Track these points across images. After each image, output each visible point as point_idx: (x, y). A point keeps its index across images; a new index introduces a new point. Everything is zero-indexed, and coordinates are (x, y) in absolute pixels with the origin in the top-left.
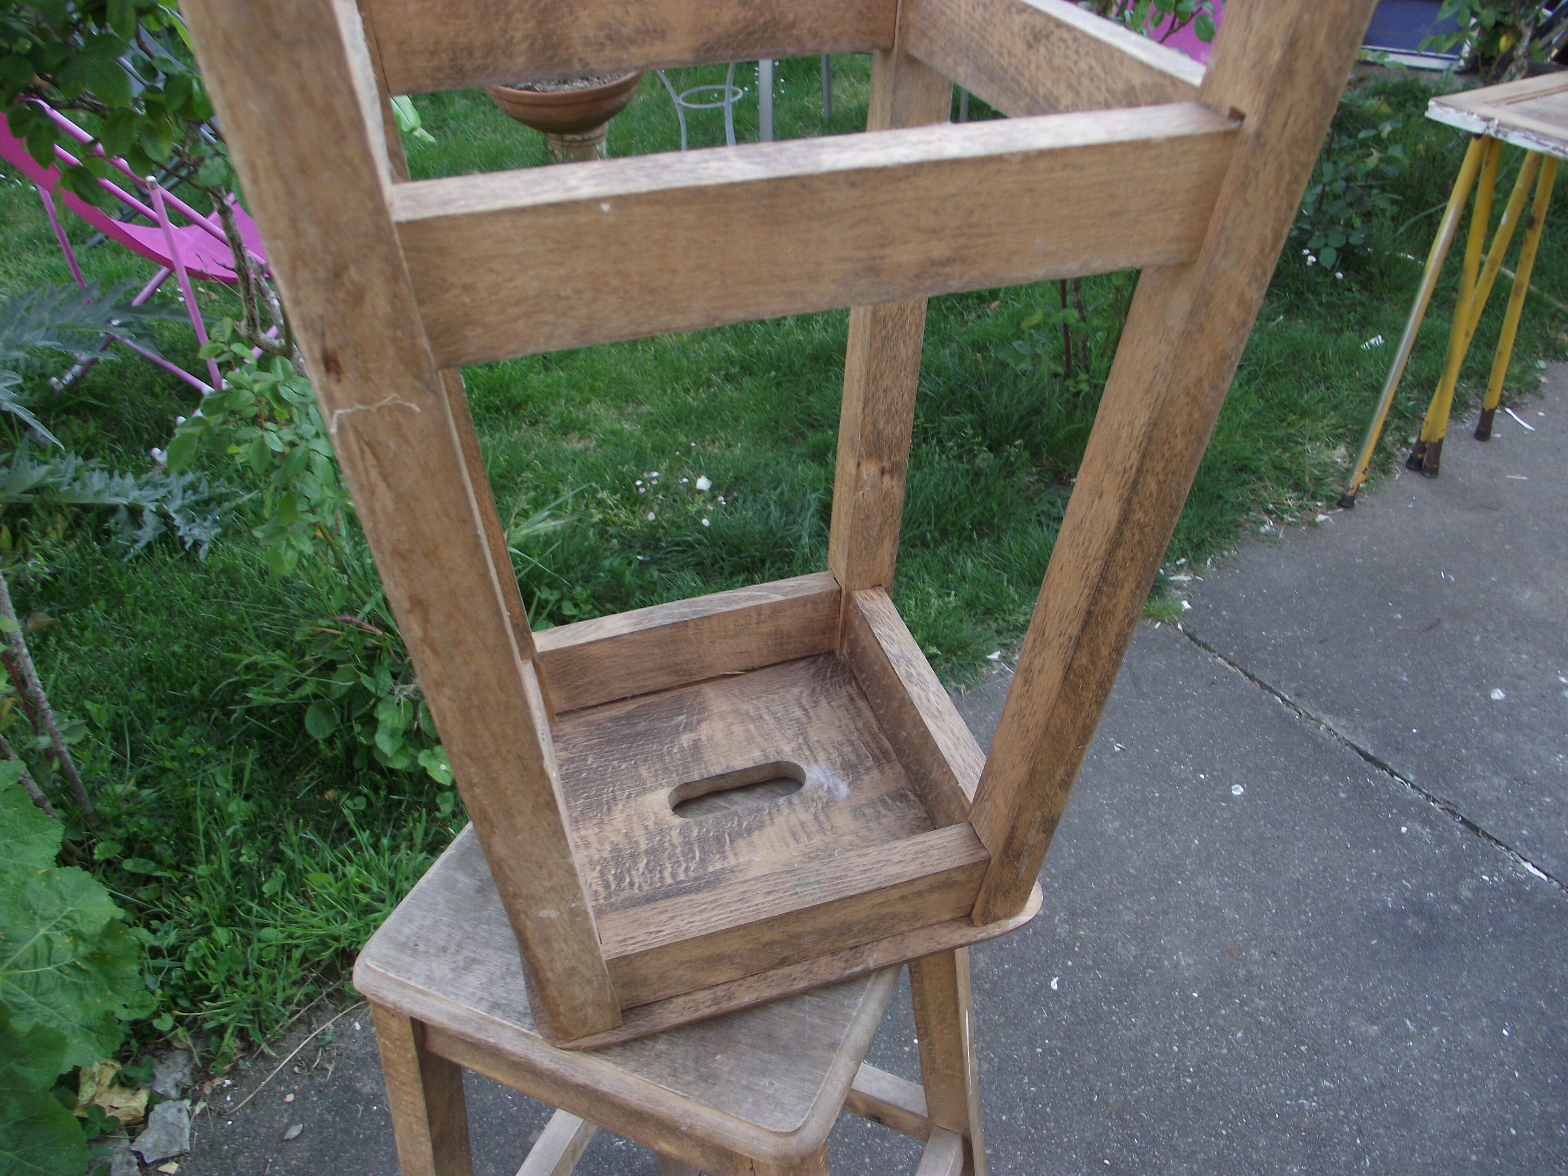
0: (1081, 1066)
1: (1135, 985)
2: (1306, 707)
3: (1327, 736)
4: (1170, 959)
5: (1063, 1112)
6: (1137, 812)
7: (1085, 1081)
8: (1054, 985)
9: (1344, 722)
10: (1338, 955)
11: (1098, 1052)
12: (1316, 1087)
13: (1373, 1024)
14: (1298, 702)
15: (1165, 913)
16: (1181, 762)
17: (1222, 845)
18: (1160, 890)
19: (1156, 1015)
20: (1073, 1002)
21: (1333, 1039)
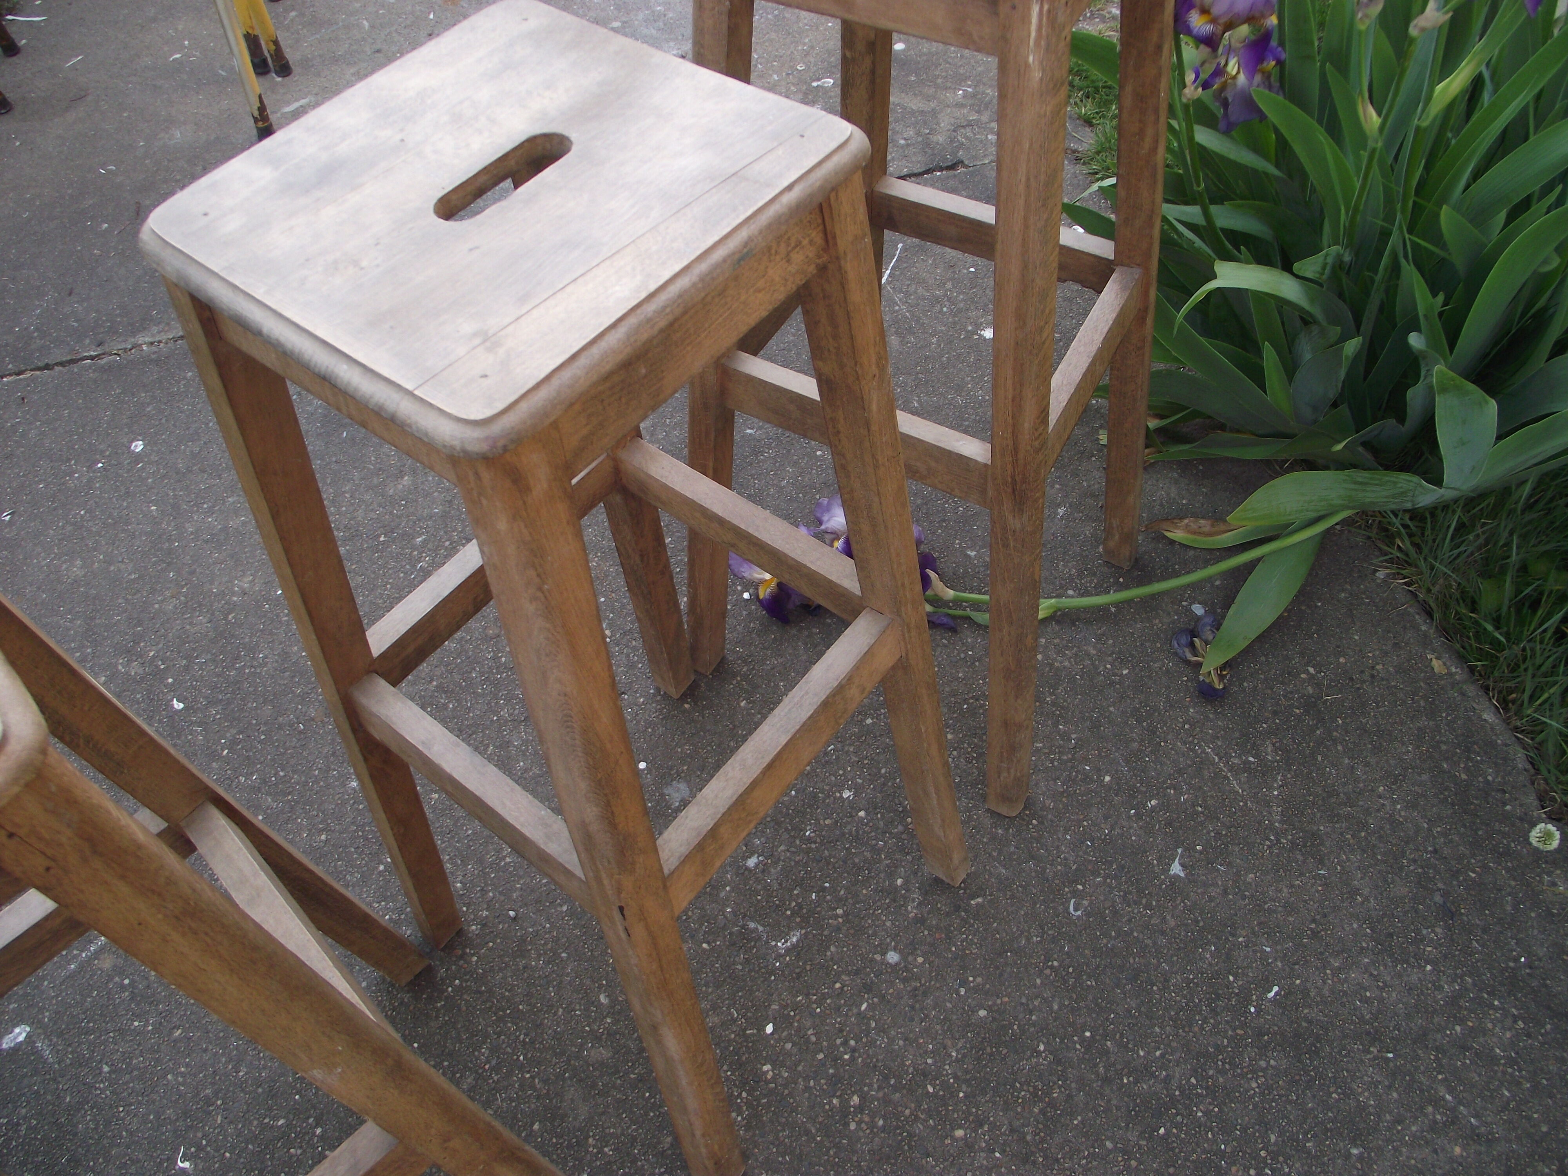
0: (265, 724)
1: (233, 636)
2: (116, 346)
3: (154, 349)
4: (234, 594)
5: (293, 762)
6: (83, 539)
7: (281, 727)
8: (178, 705)
9: (155, 329)
10: (334, 467)
11: (265, 702)
12: (417, 549)
13: (402, 477)
14: (106, 348)
15: (192, 573)
16: (71, 474)
17: (174, 490)
18: (169, 564)
19: (271, 634)
20: (205, 698)
21: (391, 513)
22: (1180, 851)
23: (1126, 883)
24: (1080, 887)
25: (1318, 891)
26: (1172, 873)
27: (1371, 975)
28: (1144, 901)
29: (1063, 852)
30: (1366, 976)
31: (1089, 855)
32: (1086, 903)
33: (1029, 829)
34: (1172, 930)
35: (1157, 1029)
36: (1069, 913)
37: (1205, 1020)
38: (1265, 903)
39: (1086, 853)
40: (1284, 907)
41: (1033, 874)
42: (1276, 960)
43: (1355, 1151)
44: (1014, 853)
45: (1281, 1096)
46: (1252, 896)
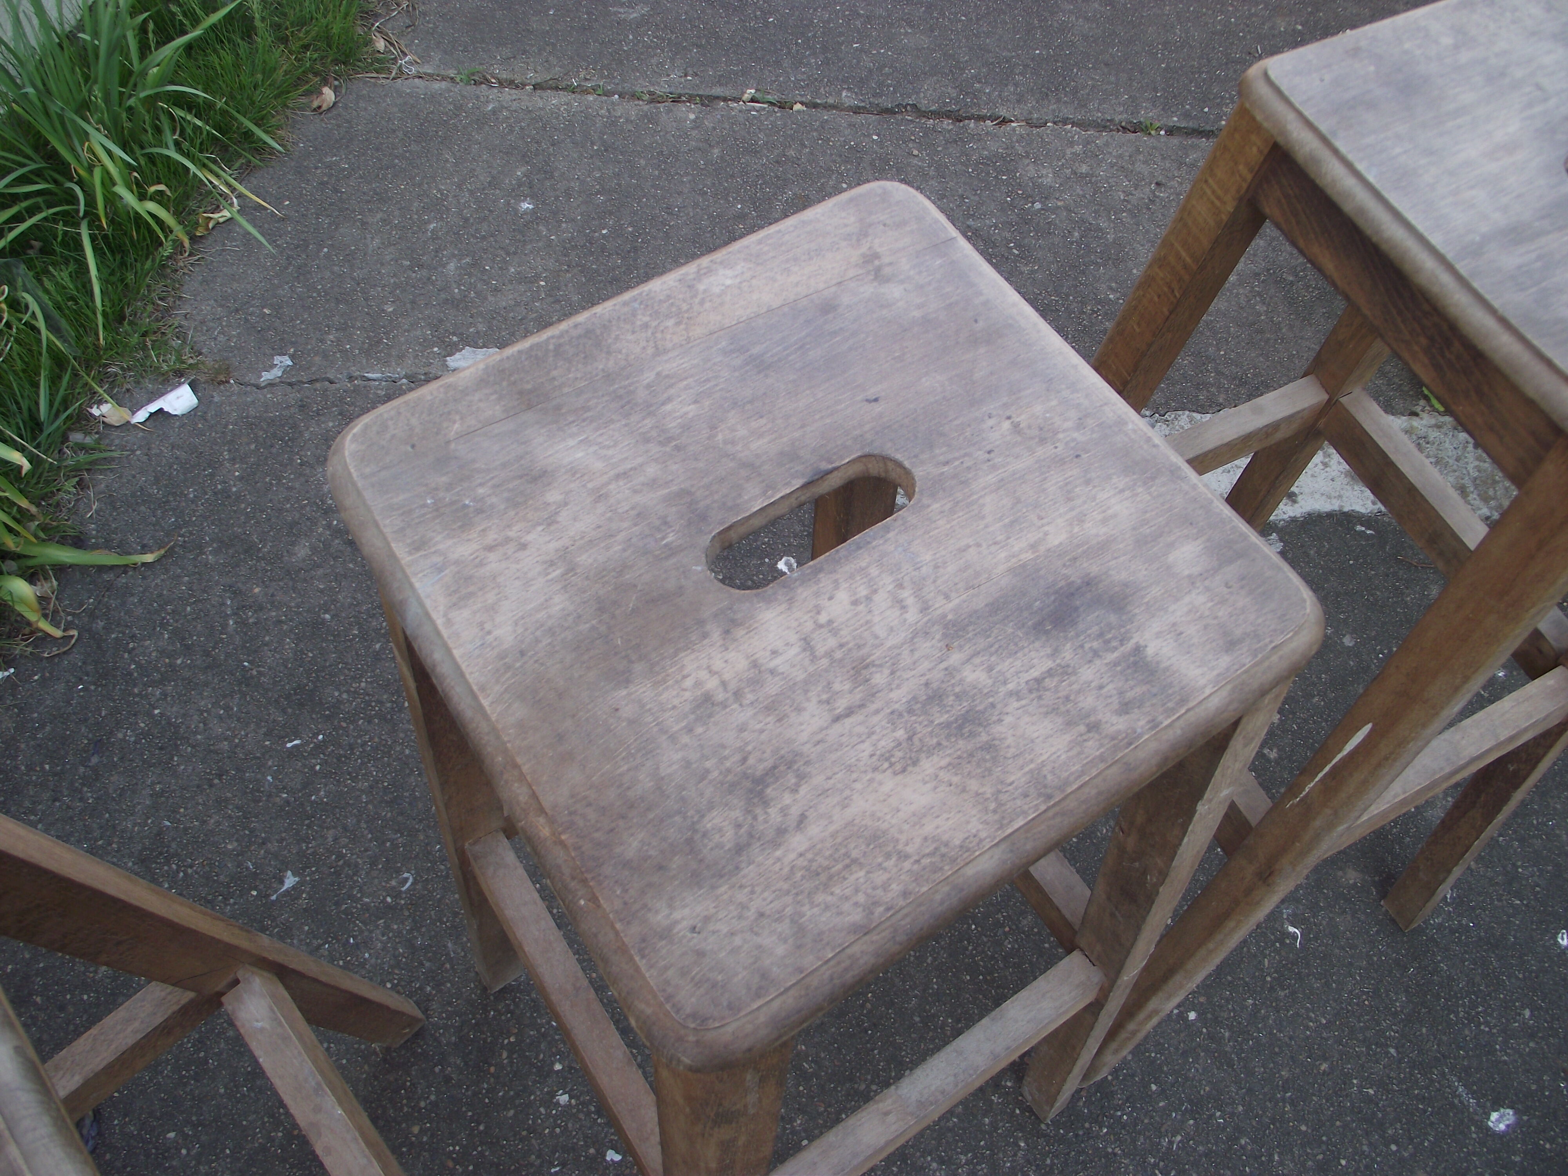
22: (274, 897)
23: (344, 887)
24: (389, 899)
25: (186, 809)
26: (297, 879)
27: (205, 725)
28: (341, 863)
29: (381, 942)
30: (211, 725)
31: (360, 928)
32: (394, 883)
33: (400, 980)
34: (335, 827)
35: (407, 752)
36: (415, 879)
37: (364, 744)
38: (238, 817)
39: (361, 931)
40: (226, 807)
41: (423, 929)
42: (270, 767)
43: (327, 616)
44: (429, 960)
45: (349, 670)
46: (244, 829)
